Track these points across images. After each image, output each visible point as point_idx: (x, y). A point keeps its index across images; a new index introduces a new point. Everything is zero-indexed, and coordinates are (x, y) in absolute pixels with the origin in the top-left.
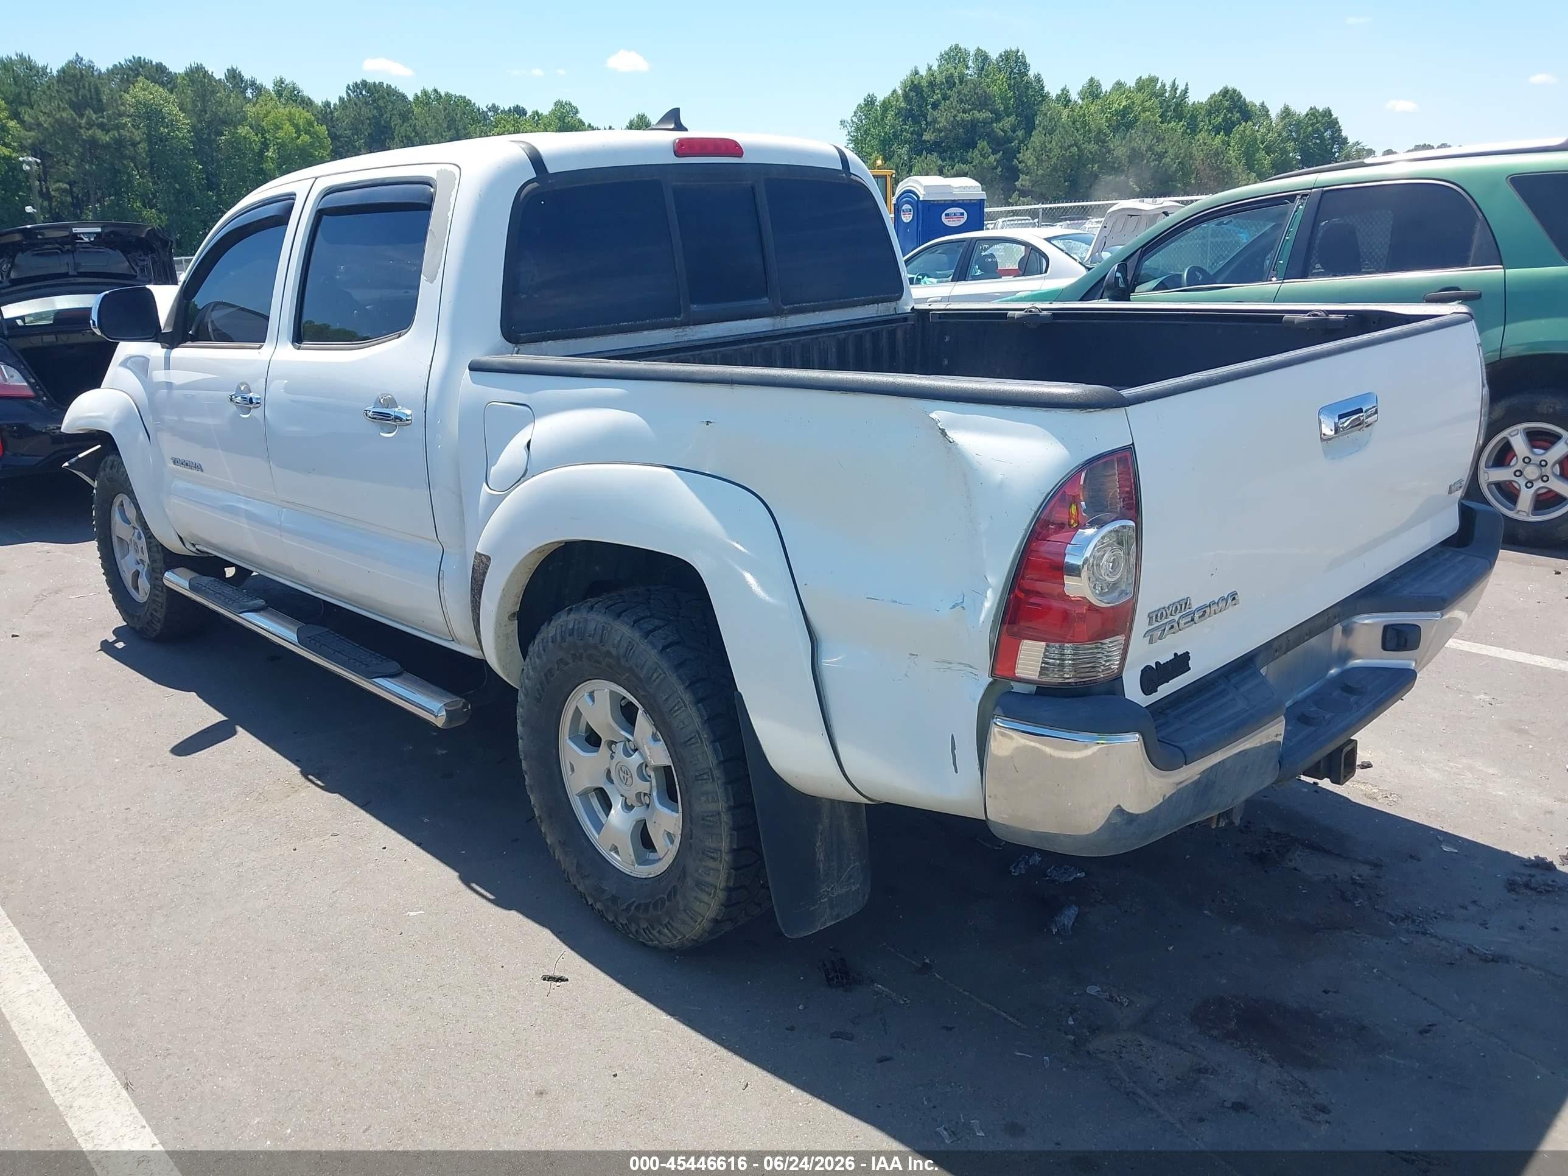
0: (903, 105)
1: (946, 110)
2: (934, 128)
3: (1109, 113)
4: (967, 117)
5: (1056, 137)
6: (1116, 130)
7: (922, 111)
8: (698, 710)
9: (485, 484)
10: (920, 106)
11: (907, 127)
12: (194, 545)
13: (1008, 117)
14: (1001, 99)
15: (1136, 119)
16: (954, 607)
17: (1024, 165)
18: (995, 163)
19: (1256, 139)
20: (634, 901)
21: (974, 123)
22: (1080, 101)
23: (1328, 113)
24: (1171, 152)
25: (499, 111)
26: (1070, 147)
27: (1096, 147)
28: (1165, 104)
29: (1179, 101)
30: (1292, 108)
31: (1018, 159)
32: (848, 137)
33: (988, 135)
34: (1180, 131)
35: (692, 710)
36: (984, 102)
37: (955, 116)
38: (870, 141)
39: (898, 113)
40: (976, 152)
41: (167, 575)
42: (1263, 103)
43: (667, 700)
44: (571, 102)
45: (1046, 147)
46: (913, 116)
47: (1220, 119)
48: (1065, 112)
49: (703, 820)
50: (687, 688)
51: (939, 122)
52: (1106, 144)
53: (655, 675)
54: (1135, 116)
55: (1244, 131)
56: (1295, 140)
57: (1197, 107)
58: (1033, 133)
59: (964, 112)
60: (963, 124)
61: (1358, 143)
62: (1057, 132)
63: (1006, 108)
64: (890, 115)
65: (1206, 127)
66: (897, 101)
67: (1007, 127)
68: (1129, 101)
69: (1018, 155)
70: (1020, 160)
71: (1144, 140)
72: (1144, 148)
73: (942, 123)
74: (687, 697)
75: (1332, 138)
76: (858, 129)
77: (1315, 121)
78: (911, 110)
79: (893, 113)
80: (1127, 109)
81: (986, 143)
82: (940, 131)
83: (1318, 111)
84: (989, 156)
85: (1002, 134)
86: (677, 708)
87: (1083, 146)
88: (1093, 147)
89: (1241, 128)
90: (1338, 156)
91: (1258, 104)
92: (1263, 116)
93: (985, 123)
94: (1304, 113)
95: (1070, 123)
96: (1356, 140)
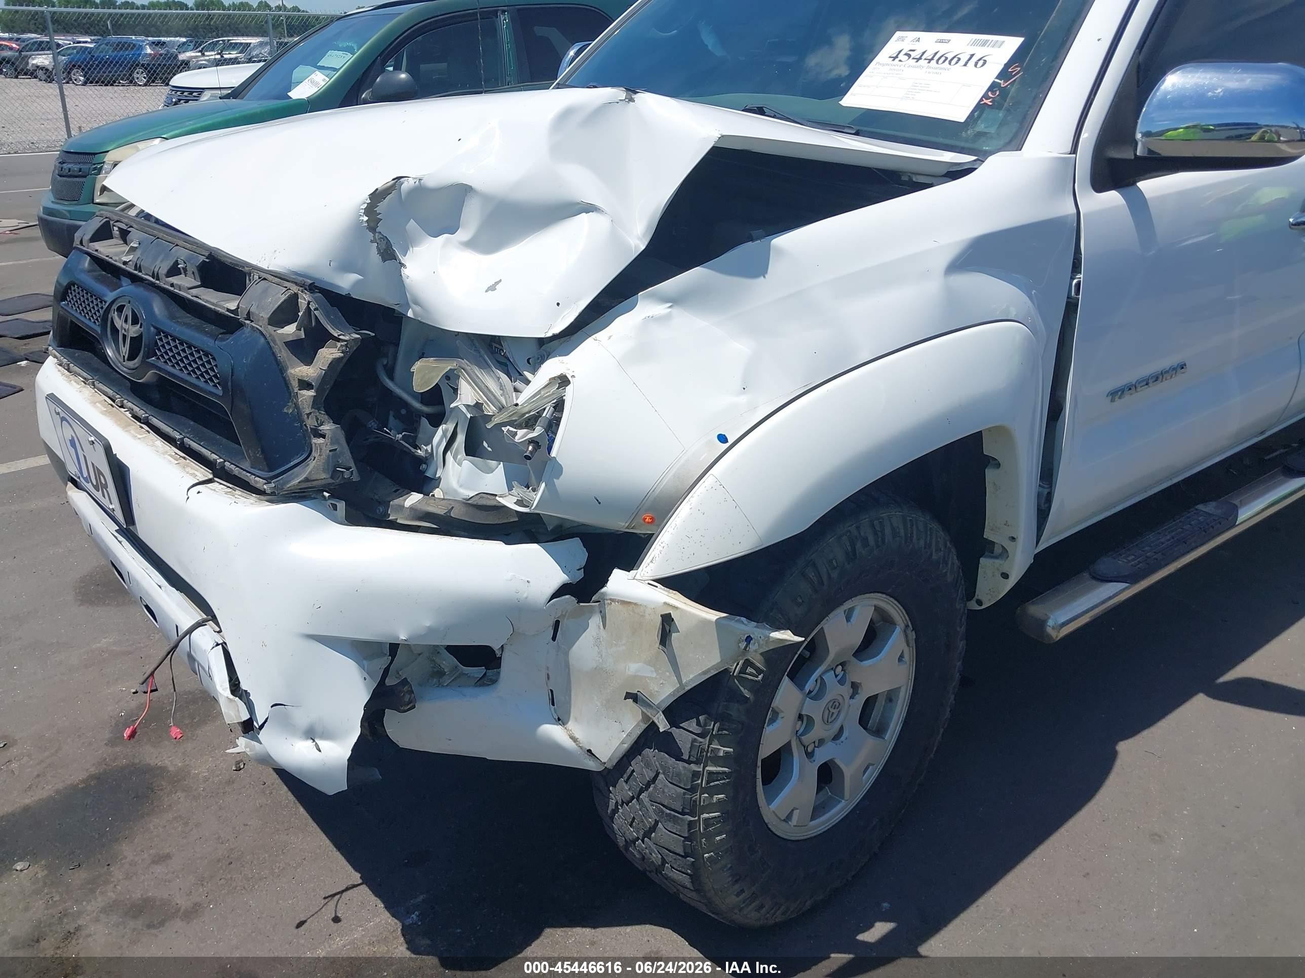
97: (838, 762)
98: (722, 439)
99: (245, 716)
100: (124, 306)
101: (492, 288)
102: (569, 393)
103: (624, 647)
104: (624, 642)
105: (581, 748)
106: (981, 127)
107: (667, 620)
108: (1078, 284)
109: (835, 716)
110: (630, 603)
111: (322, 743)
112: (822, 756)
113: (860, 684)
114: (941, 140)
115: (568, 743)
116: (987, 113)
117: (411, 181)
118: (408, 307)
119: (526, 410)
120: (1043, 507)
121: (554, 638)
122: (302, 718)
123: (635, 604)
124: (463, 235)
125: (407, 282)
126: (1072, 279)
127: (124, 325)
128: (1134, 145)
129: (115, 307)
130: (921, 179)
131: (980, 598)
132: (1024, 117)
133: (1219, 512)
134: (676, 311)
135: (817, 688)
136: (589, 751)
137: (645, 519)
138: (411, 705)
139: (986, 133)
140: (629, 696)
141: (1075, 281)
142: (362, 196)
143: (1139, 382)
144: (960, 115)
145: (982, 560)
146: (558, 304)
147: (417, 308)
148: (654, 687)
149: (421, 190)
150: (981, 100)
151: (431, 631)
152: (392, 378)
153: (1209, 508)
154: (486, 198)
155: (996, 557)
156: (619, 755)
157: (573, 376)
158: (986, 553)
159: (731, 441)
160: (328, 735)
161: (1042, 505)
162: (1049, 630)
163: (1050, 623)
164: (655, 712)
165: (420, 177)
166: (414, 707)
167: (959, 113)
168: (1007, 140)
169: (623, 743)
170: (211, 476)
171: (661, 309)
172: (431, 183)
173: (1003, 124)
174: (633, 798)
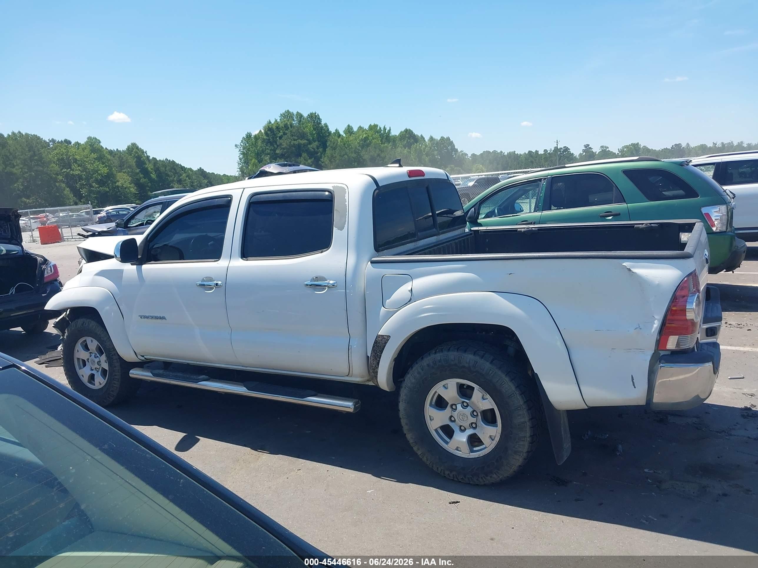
0: (265, 137)
1: (285, 140)
2: (281, 148)
3: (359, 140)
4: (296, 142)
5: (337, 151)
6: (363, 147)
7: (274, 140)
8: (513, 383)
9: (383, 307)
10: (273, 138)
11: (268, 147)
12: (143, 356)
13: (315, 142)
14: (311, 134)
15: (371, 142)
16: (636, 329)
17: (324, 164)
18: (311, 163)
19: (421, 150)
20: (475, 467)
21: (299, 145)
22: (344, 135)
23: (448, 139)
24: (387, 157)
25: (56, 142)
26: (344, 155)
27: (355, 155)
28: (382, 136)
29: (387, 134)
30: (434, 137)
31: (321, 161)
32: (239, 152)
33: (306, 150)
34: (390, 148)
35: (510, 384)
36: (303, 136)
37: (290, 142)
38: (250, 154)
39: (263, 141)
40: (302, 158)
41: (131, 371)
42: (422, 135)
43: (497, 381)
44: (96, 137)
45: (333, 156)
46: (270, 142)
47: (405, 142)
48: (339, 140)
49: (519, 426)
50: (506, 375)
51: (283, 145)
52: (359, 154)
53: (490, 372)
54: (370, 141)
55: (416, 147)
56: (436, 150)
57: (395, 137)
58: (327, 150)
59: (294, 140)
60: (294, 145)
61: (462, 151)
62: (337, 149)
63: (313, 139)
64: (259, 142)
65: (400, 146)
66: (262, 135)
67: (315, 147)
68: (367, 135)
69: (321, 160)
70: (322, 161)
71: (375, 152)
72: (376, 155)
73: (284, 145)
74: (507, 379)
75: (451, 149)
76: (244, 148)
77: (444, 142)
78: (269, 139)
79: (261, 141)
80: (366, 139)
81: (306, 154)
82: (284, 149)
83: (444, 138)
84: (308, 160)
85: (313, 150)
86: (503, 383)
87: (350, 155)
88: (354, 155)
89: (415, 146)
90: (455, 157)
91: (420, 136)
92: (423, 140)
93: (304, 145)
94: (439, 139)
95: (343, 145)
96: (461, 150)
143: (149, 316)
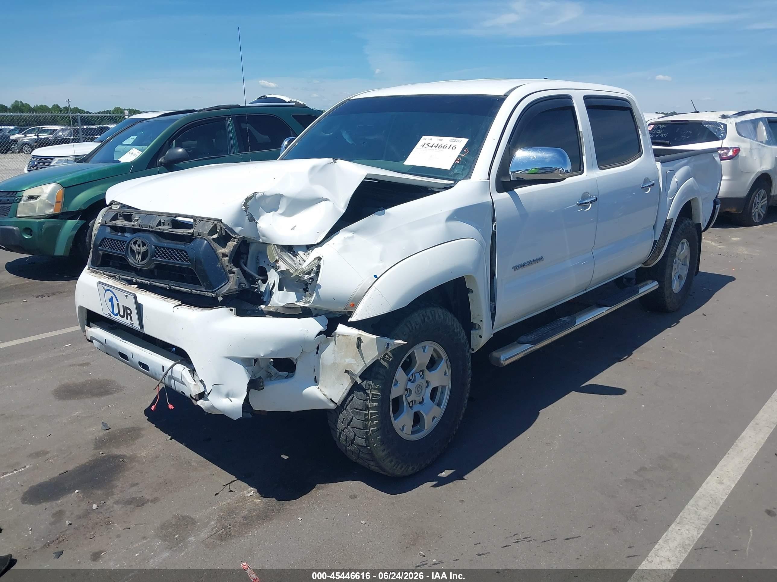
97: (422, 412)
98: (375, 276)
99: (202, 390)
100: (137, 241)
101: (293, 229)
102: (322, 263)
103: (343, 353)
104: (343, 351)
105: (327, 398)
106: (456, 171)
107: (359, 339)
108: (495, 226)
109: (420, 392)
110: (345, 335)
111: (232, 399)
112: (415, 409)
113: (430, 381)
114: (442, 176)
115: (322, 397)
116: (458, 167)
117: (260, 194)
118: (260, 238)
119: (306, 270)
120: (493, 312)
121: (317, 353)
122: (225, 390)
123: (347, 335)
124: (280, 211)
125: (259, 229)
126: (493, 224)
127: (138, 248)
128: (509, 177)
129: (132, 242)
130: (435, 190)
131: (473, 348)
132: (471, 167)
133: (569, 320)
134: (355, 235)
135: (413, 378)
136: (331, 399)
137: (351, 305)
138: (263, 387)
139: (458, 173)
140: (346, 371)
141: (494, 225)
142: (242, 199)
143: (525, 264)
144: (448, 167)
145: (472, 331)
146: (318, 232)
147: (264, 238)
148: (355, 367)
149: (264, 197)
150: (455, 161)
151: (272, 352)
152: (246, 266)
153: (566, 319)
154: (288, 198)
155: (477, 330)
156: (342, 399)
157: (323, 257)
158: (473, 329)
159: (378, 277)
160: (234, 396)
161: (493, 311)
162: (502, 362)
163: (502, 359)
164: (356, 377)
165: (264, 192)
166: (263, 388)
167: (448, 166)
168: (466, 175)
169: (344, 393)
170: (181, 303)
171: (350, 235)
172: (268, 194)
173: (463, 170)
174: (345, 428)
